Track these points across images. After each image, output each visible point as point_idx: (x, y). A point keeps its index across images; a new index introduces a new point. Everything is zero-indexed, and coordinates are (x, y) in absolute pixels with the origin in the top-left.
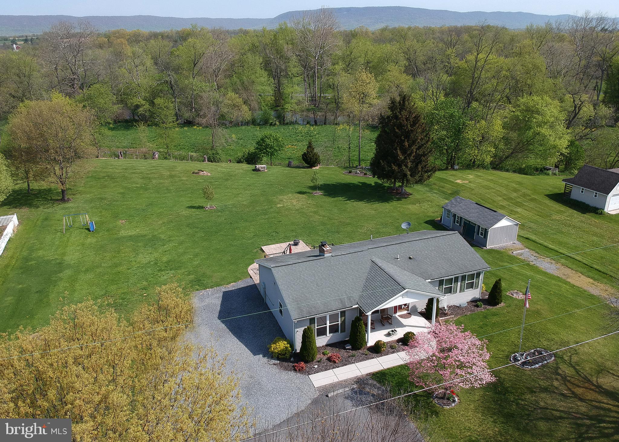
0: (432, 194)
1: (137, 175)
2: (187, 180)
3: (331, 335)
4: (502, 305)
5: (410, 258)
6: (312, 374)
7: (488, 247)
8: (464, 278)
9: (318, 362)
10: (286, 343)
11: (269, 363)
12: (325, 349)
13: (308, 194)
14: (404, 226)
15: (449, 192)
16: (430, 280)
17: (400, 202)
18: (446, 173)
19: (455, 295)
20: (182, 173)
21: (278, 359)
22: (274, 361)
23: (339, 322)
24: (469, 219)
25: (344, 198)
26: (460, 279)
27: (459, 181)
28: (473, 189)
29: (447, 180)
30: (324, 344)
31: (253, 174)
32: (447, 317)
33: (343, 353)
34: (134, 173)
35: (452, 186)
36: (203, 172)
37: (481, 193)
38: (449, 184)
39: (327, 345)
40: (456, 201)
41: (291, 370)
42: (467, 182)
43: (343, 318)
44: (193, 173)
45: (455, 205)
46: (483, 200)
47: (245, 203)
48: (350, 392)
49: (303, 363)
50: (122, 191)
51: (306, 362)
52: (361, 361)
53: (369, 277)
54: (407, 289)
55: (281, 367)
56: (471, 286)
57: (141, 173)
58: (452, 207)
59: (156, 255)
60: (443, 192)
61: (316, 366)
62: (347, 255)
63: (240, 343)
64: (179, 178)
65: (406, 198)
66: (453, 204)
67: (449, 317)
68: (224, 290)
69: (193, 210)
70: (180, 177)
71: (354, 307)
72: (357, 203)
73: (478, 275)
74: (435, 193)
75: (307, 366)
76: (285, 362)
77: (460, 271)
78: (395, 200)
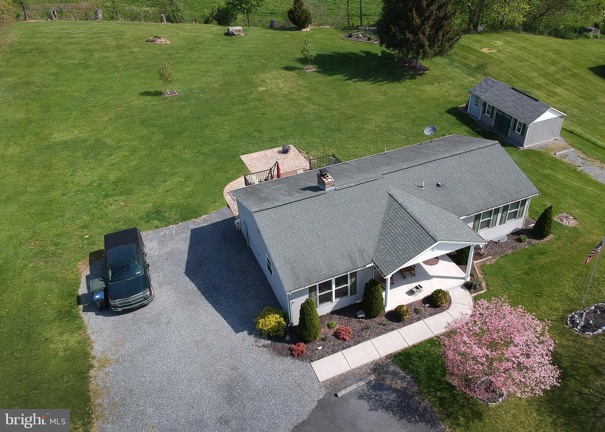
0: (452, 68)
1: (74, 46)
2: (139, 52)
3: (338, 300)
4: (551, 237)
5: (438, 185)
6: (316, 360)
7: (526, 146)
8: (506, 208)
9: (323, 340)
10: (278, 316)
11: (257, 344)
12: (331, 318)
13: (297, 71)
14: (427, 131)
15: (474, 65)
16: (464, 217)
17: (414, 81)
18: (469, 39)
19: (493, 228)
20: (132, 42)
21: (269, 337)
22: (263, 341)
23: (349, 285)
24: (504, 110)
25: (344, 76)
26: (501, 210)
27: (485, 50)
28: (503, 62)
29: (471, 48)
30: (329, 311)
31: (226, 40)
32: (483, 260)
33: (354, 324)
34: (69, 43)
35: (477, 56)
36: (160, 38)
37: (512, 68)
38: (473, 54)
39: (333, 313)
40: (487, 83)
41: (286, 356)
42: (496, 51)
43: (353, 279)
44: (147, 41)
45: (485, 89)
46: (515, 77)
47: (216, 85)
48: (365, 388)
49: (302, 344)
50: (54, 70)
51: (306, 342)
52: (378, 335)
53: (386, 219)
54: (439, 241)
55: (274, 350)
56: (514, 216)
57: (79, 43)
58: (481, 92)
59: (100, 171)
60: (467, 66)
61: (320, 348)
62: (355, 187)
63: (216, 313)
64: (129, 50)
65: (421, 75)
66: (483, 88)
67: (486, 259)
68: (192, 227)
69: (149, 98)
70: (130, 48)
71: (367, 266)
72: (361, 83)
73: (524, 202)
74: (456, 67)
75: (308, 349)
76: (279, 342)
77: (502, 201)
78: (408, 79)
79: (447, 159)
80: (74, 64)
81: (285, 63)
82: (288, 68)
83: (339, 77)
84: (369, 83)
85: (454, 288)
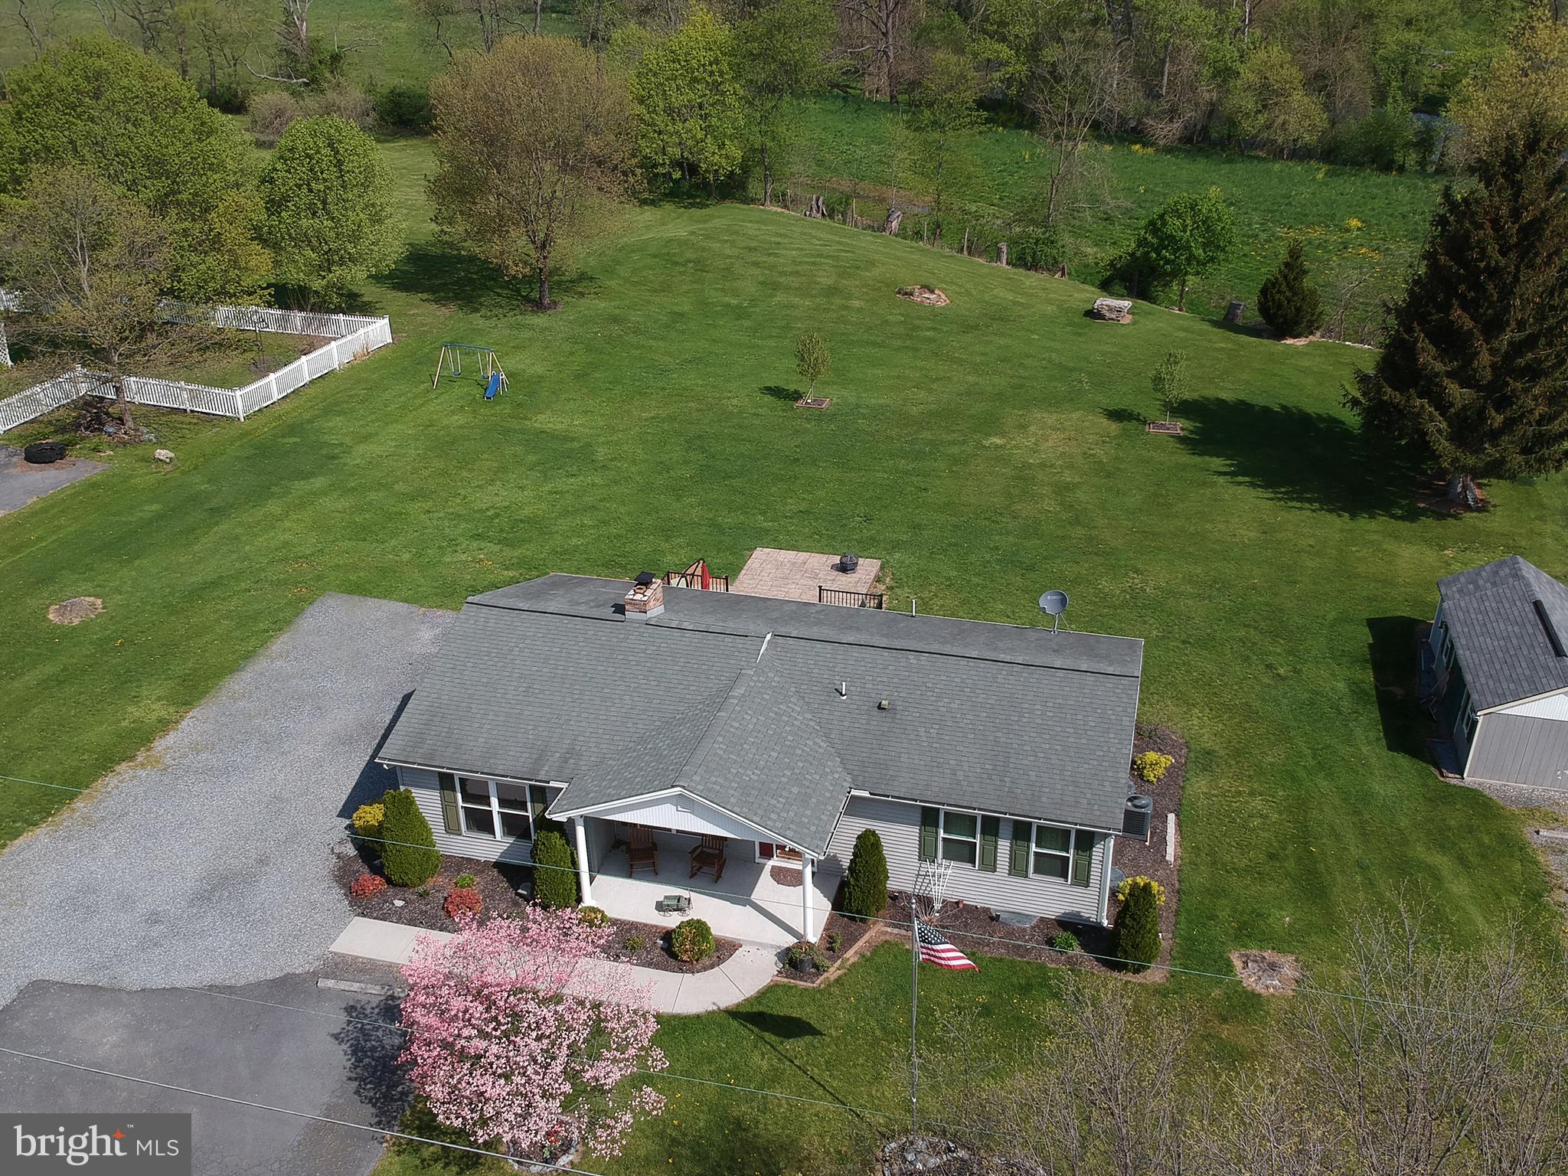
2: (859, 310)
3: (511, 840)
5: (880, 707)
6: (367, 917)
8: (1021, 832)
9: (421, 895)
11: (337, 847)
14: (1046, 602)
16: (866, 794)
19: (989, 875)
20: (868, 286)
22: (351, 847)
23: (530, 814)
24: (1460, 654)
26: (1005, 830)
30: (492, 857)
33: (502, 902)
34: (757, 264)
36: (932, 292)
39: (498, 865)
40: (1496, 573)
41: (343, 885)
43: (539, 806)
44: (898, 292)
47: (915, 410)
48: (375, 1002)
49: (380, 881)
50: (686, 308)
51: (390, 881)
54: (679, 789)
55: (342, 869)
56: (1055, 868)
61: (399, 903)
64: (844, 301)
70: (849, 297)
71: (552, 784)
73: (1086, 841)
75: (383, 894)
76: (363, 862)
77: (999, 803)
78: (1393, 516)
79: (963, 662)
80: (728, 305)
81: (1126, 402)
82: (1117, 415)
83: (1217, 463)
84: (1272, 495)
85: (761, 945)
